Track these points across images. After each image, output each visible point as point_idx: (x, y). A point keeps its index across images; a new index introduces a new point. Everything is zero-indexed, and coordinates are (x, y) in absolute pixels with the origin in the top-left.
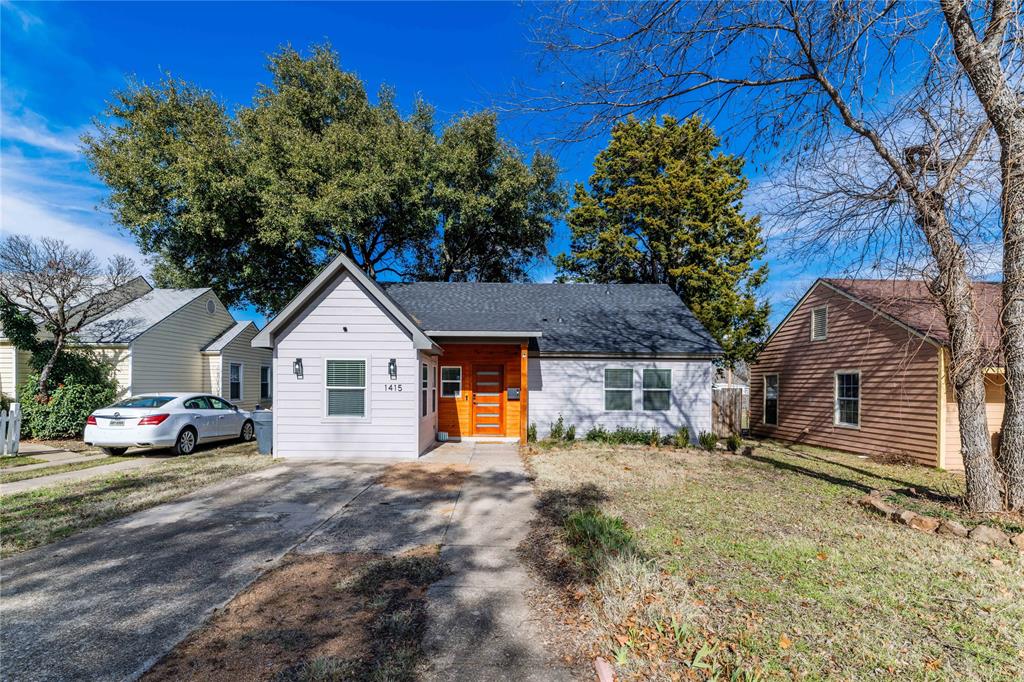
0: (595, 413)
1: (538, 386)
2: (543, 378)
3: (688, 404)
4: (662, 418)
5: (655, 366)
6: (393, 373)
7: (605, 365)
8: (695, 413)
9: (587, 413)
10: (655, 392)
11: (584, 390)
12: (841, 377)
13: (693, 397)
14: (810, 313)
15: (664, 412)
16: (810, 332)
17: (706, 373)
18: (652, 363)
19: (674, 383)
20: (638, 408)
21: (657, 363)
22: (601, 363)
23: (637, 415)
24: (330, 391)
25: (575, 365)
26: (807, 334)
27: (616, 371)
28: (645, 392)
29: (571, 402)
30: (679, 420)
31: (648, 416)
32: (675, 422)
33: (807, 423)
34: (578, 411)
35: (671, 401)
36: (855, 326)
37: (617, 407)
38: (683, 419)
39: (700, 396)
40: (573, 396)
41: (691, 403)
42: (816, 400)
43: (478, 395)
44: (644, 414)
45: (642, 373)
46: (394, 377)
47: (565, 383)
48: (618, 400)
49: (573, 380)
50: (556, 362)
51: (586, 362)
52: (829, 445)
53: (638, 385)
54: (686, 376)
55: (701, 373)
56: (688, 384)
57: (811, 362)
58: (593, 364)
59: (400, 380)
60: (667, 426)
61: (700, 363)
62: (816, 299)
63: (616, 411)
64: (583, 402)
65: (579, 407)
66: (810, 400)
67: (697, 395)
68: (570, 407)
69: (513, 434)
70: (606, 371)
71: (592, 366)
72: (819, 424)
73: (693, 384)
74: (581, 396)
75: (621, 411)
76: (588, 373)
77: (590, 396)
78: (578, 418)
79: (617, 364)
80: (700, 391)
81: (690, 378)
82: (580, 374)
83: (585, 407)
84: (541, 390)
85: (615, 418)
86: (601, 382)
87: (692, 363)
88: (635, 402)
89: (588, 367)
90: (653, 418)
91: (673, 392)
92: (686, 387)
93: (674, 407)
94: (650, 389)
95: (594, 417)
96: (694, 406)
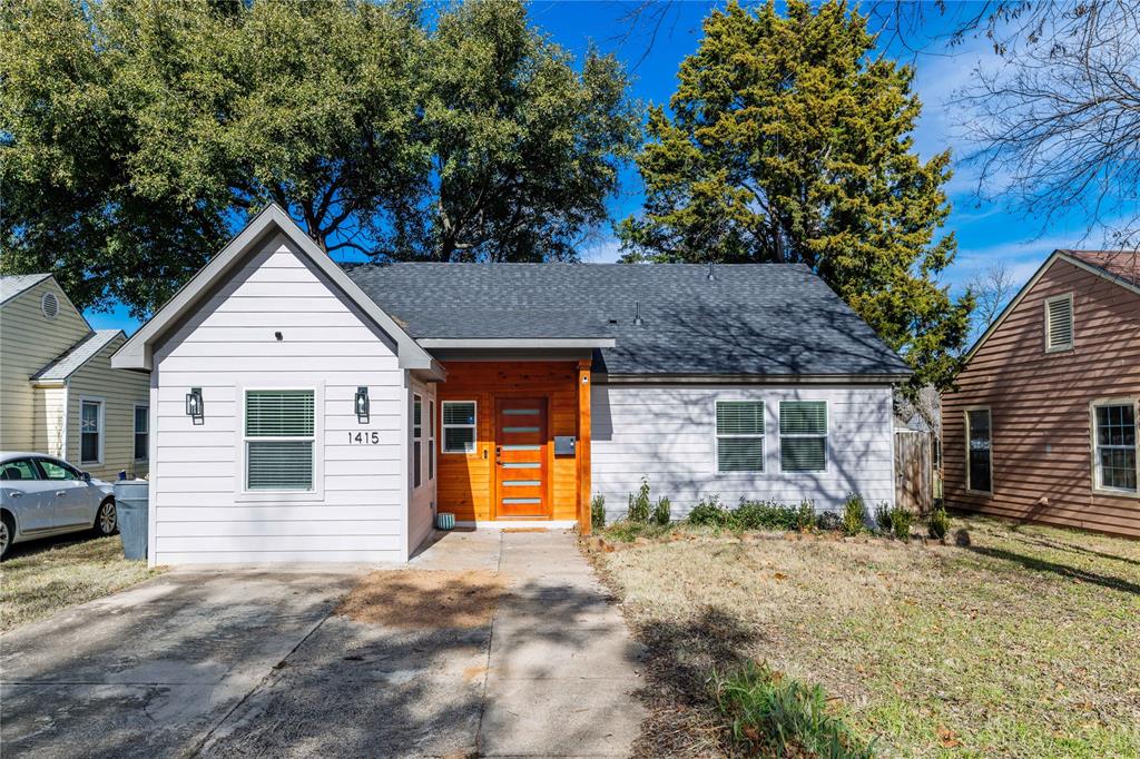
0: (699, 476)
1: (605, 432)
2: (614, 419)
3: (853, 459)
4: (811, 484)
5: (797, 396)
6: (363, 411)
7: (715, 395)
8: (866, 475)
9: (687, 477)
10: (799, 439)
11: (681, 438)
12: (1102, 411)
13: (862, 448)
14: (1043, 306)
15: (814, 473)
16: (1043, 337)
17: (881, 405)
18: (792, 391)
19: (830, 425)
20: (773, 467)
21: (801, 391)
22: (708, 391)
23: (770, 478)
24: (252, 445)
25: (665, 397)
26: (1039, 341)
27: (734, 405)
28: (783, 439)
29: (659, 458)
30: (839, 486)
31: (788, 481)
32: (832, 489)
33: (1046, 488)
34: (671, 473)
35: (827, 456)
36: (1124, 327)
37: (735, 467)
38: (846, 485)
39: (873, 447)
40: (663, 449)
41: (859, 457)
42: (1057, 449)
43: (505, 448)
44: (781, 478)
45: (776, 409)
46: (363, 420)
47: (648, 427)
48: (739, 455)
49: (663, 421)
50: (633, 391)
51: (683, 391)
52: (1086, 525)
53: (770, 429)
54: (849, 412)
55: (874, 407)
56: (853, 426)
57: (1047, 387)
58: (695, 393)
59: (375, 423)
60: (819, 496)
61: (871, 391)
62: (1049, 284)
63: (734, 473)
64: (678, 458)
65: (672, 468)
66: (1049, 449)
67: (867, 445)
68: (657, 467)
69: (563, 516)
70: (720, 405)
71: (693, 398)
72: (1065, 489)
73: (860, 427)
74: (677, 448)
75: (744, 473)
76: (687, 409)
77: (691, 448)
78: (672, 487)
79: (734, 393)
80: (873, 436)
81: (856, 416)
82: (675, 412)
83: (683, 467)
84: (610, 439)
85: (736, 486)
86: (710, 424)
87: (857, 391)
88: (768, 457)
89: (686, 398)
90: (795, 484)
91: (831, 441)
92: (849, 432)
93: (830, 466)
94: (790, 436)
95: (698, 485)
96: (863, 463)
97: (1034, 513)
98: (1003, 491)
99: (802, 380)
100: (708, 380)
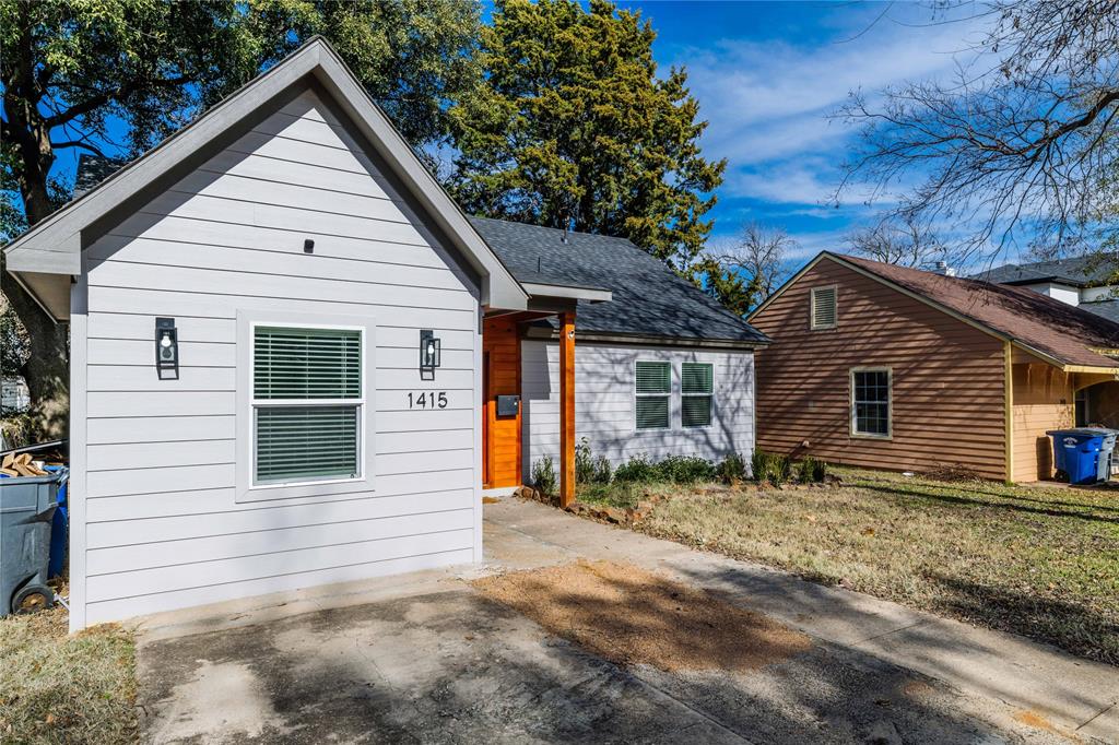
0: (623, 434)
1: (543, 391)
2: (552, 377)
3: (730, 414)
4: (702, 438)
5: (694, 358)
6: (429, 365)
7: (636, 355)
8: (738, 428)
9: (613, 435)
10: (695, 398)
11: (608, 397)
12: (859, 376)
13: (735, 405)
14: (809, 293)
15: (704, 428)
16: (809, 318)
17: (748, 369)
18: (691, 354)
19: (716, 385)
20: (676, 423)
21: (697, 354)
22: (630, 351)
23: (675, 434)
24: (261, 411)
25: (595, 356)
26: (805, 321)
27: (650, 365)
28: (683, 398)
29: (591, 417)
30: (721, 439)
31: (687, 436)
32: (717, 443)
33: (807, 434)
34: (601, 432)
35: (713, 412)
36: (882, 313)
37: (649, 424)
38: (725, 438)
39: (742, 405)
40: (594, 407)
41: (733, 413)
42: (819, 404)
44: (683, 434)
45: (680, 369)
46: (427, 375)
47: (582, 386)
48: (651, 414)
49: (594, 380)
51: (611, 350)
52: (843, 461)
53: (676, 388)
54: (728, 374)
55: (743, 369)
56: (730, 386)
57: (811, 356)
58: (620, 353)
59: (442, 379)
60: (708, 449)
61: (741, 355)
62: (816, 277)
63: (649, 430)
64: (606, 417)
65: (602, 427)
66: (811, 404)
67: (738, 402)
68: (589, 427)
70: (639, 364)
71: (619, 357)
72: (825, 435)
73: (734, 387)
74: (606, 407)
75: (656, 430)
76: (613, 368)
77: (617, 407)
78: (600, 445)
79: (650, 354)
80: (742, 395)
81: (731, 377)
82: (603, 371)
83: (610, 426)
84: (548, 398)
85: (650, 442)
86: (631, 383)
87: (733, 355)
88: (674, 414)
89: (613, 358)
90: (692, 439)
91: (716, 399)
92: (728, 391)
93: (715, 421)
94: (689, 394)
95: (622, 442)
96: (736, 418)
97: (795, 453)
98: (766, 437)
99: (702, 344)
100: (635, 340)
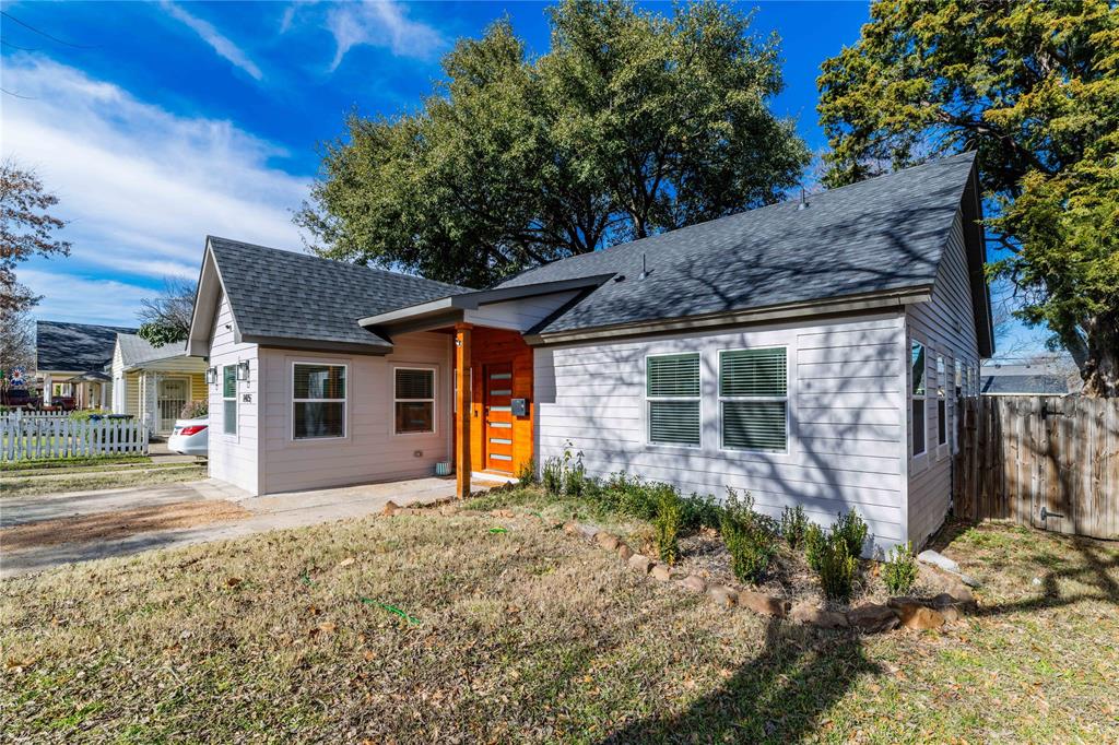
0: (630, 446)
1: (551, 398)
2: (558, 381)
3: (831, 435)
4: (764, 468)
5: (743, 342)
7: (646, 349)
8: (854, 462)
9: (618, 446)
10: (750, 404)
11: (613, 401)
13: (847, 419)
15: (769, 453)
17: (885, 349)
18: (737, 337)
19: (793, 382)
20: (712, 440)
21: (749, 336)
22: (639, 345)
23: (708, 455)
24: (225, 403)
25: (599, 355)
27: (666, 360)
28: (724, 404)
29: (594, 423)
30: (807, 476)
31: (731, 462)
32: (795, 480)
34: (604, 440)
35: (788, 429)
37: (672, 438)
38: (816, 474)
39: (867, 417)
40: (598, 412)
41: (841, 434)
43: (493, 409)
44: (721, 457)
45: (716, 362)
47: (585, 389)
48: (672, 424)
49: (597, 382)
50: (572, 351)
51: (615, 347)
53: (708, 389)
54: (826, 362)
55: (870, 351)
56: (832, 384)
58: (626, 348)
60: (773, 486)
61: (865, 325)
63: (668, 445)
64: (610, 424)
65: (606, 435)
67: (857, 414)
68: (592, 433)
70: (650, 361)
71: (625, 354)
73: (844, 384)
74: (609, 413)
75: (678, 446)
76: (618, 367)
77: (623, 413)
78: (604, 455)
79: (667, 345)
80: (867, 401)
81: (836, 367)
82: (607, 371)
83: (615, 434)
84: (554, 401)
85: (667, 461)
86: (641, 384)
87: (839, 328)
88: (705, 426)
89: (617, 355)
90: (741, 466)
91: (793, 405)
92: (825, 393)
93: (791, 443)
94: (734, 399)
95: (629, 455)
96: (849, 443)
99: (741, 319)
100: (629, 331)
